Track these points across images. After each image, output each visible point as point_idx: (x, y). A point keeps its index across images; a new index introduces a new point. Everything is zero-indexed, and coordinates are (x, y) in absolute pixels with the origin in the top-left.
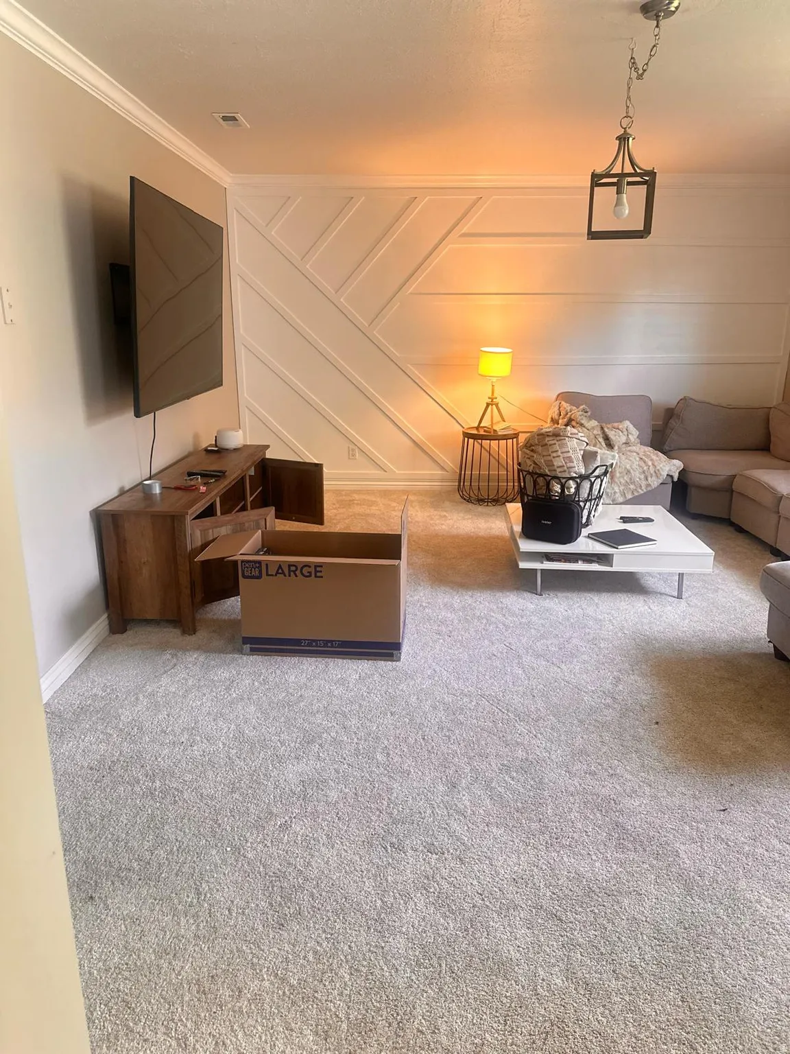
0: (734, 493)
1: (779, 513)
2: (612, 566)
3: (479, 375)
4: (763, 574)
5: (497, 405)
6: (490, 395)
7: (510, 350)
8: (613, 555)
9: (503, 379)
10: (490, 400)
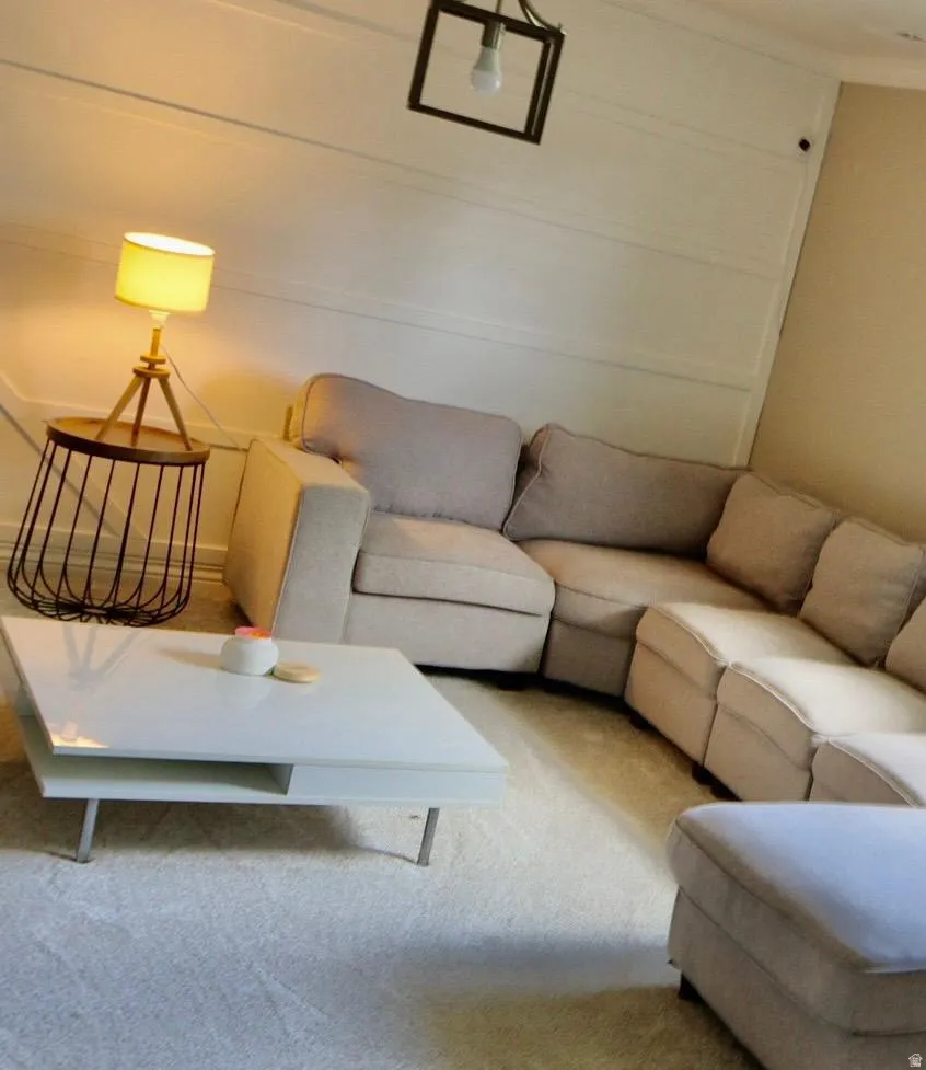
0: (638, 645)
1: (715, 697)
2: (285, 792)
3: (117, 298)
4: (674, 829)
5: (164, 380)
6: (147, 353)
7: (208, 251)
8: (291, 766)
9: (179, 318)
10: (146, 365)
